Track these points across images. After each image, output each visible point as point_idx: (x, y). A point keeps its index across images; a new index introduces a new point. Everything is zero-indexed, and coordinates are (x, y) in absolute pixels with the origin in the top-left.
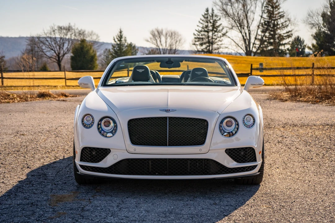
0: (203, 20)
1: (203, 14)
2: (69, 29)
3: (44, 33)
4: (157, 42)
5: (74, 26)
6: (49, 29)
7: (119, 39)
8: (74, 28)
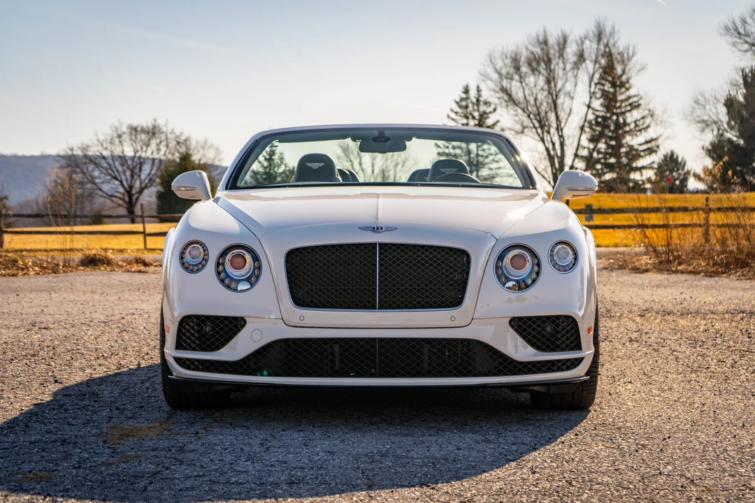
0: (456, 113)
1: (458, 100)
2: (153, 132)
3: (98, 140)
4: (352, 165)
5: (166, 125)
6: (109, 131)
7: (268, 157)
8: (164, 129)
